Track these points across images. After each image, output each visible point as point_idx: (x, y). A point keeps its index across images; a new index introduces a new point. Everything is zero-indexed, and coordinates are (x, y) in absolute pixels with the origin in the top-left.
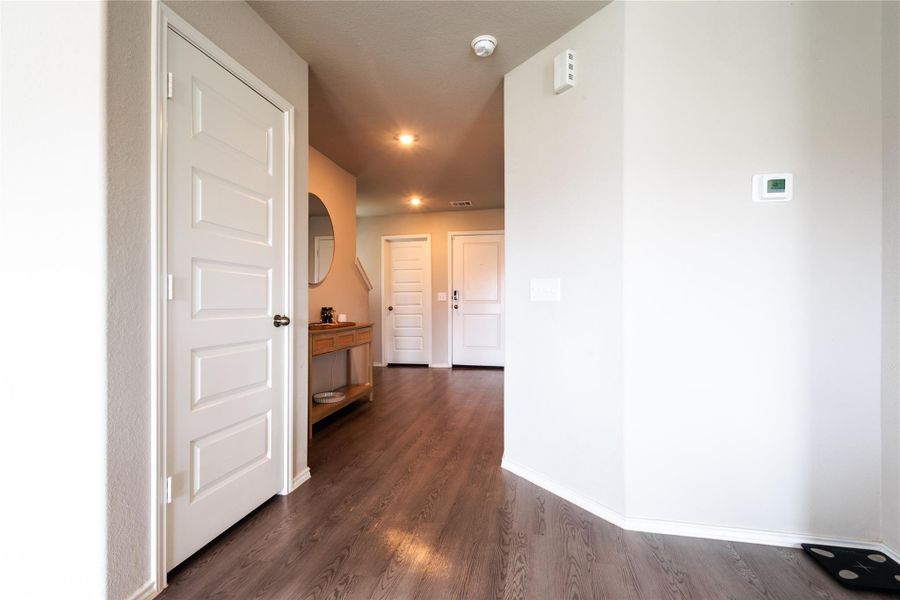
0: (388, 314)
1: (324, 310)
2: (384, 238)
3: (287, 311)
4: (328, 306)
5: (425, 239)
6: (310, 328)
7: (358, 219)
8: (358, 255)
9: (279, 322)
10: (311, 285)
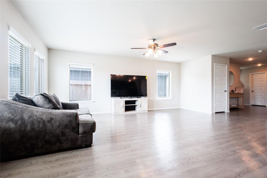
0: (252, 92)
1: (232, 90)
2: (250, 74)
3: (226, 90)
4: (233, 90)
5: (265, 73)
6: (230, 93)
7: (241, 70)
8: (240, 80)
9: (225, 91)
10: (230, 86)
